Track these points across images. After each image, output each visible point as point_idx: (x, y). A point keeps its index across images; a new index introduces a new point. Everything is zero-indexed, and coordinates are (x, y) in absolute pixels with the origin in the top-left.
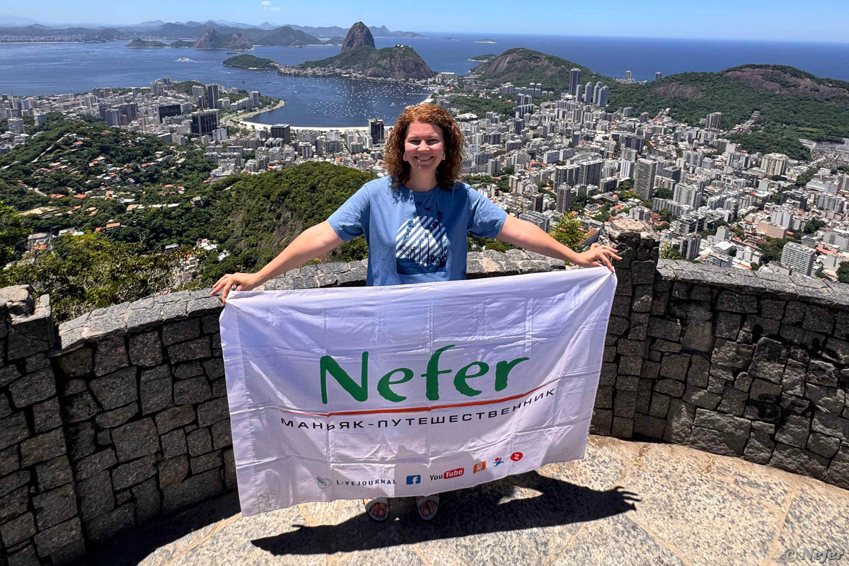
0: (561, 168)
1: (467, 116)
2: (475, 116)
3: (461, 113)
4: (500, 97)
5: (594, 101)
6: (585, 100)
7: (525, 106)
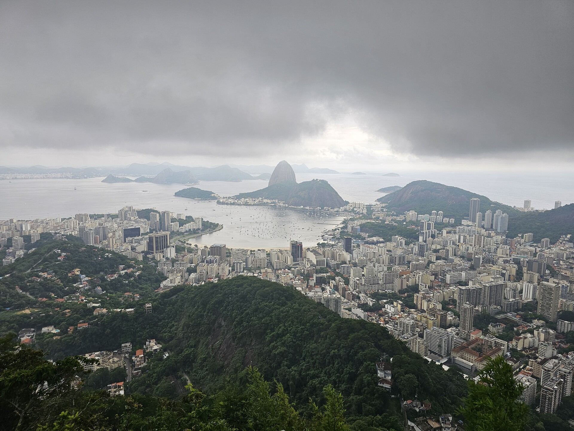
0: (463, 288)
1: (375, 239)
2: (381, 240)
3: (369, 237)
4: (405, 223)
5: (494, 227)
6: (485, 227)
7: (427, 231)
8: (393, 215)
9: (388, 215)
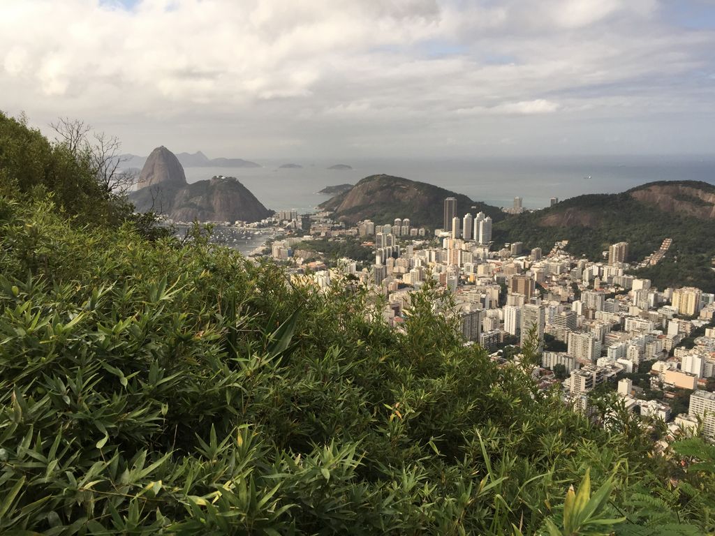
4: (357, 239)
5: (475, 238)
6: (464, 237)
7: (387, 247)
8: (340, 228)
9: (333, 229)
